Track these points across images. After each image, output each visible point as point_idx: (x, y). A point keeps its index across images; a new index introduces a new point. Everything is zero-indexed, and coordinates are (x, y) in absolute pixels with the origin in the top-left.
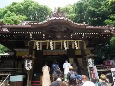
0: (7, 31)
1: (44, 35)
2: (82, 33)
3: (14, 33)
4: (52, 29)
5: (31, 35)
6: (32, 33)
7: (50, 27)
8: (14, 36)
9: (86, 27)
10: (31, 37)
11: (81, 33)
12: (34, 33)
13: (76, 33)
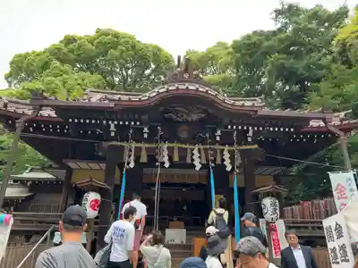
0: (53, 114)
1: (146, 130)
2: (248, 128)
3: (70, 120)
4: (166, 115)
5: (112, 128)
6: (116, 122)
7: (161, 109)
8: (68, 130)
9: (256, 111)
10: (113, 134)
11: (245, 128)
12: (121, 123)
13: (229, 127)
